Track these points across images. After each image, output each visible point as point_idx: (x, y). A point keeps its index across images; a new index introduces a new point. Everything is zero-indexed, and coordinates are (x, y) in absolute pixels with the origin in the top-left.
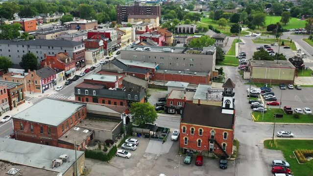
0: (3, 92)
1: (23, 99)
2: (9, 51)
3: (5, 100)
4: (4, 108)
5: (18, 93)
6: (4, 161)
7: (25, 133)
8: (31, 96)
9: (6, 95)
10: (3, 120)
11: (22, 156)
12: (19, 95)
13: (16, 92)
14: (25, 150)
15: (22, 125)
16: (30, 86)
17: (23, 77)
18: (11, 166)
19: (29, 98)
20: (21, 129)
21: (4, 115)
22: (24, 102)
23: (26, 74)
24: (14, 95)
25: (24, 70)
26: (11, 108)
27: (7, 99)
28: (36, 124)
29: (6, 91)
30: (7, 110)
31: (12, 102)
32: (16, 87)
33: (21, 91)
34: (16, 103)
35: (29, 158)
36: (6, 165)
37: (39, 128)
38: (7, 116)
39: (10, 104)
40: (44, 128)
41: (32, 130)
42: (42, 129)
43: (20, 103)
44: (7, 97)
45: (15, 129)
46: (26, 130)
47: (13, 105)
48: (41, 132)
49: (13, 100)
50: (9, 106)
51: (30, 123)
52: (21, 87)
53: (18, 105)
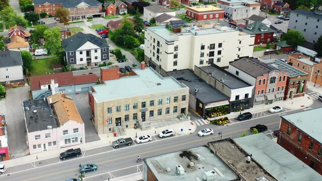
0: (282, 79)
1: (302, 92)
2: (306, 24)
3: (281, 88)
4: (278, 96)
5: (299, 83)
6: (257, 164)
7: (290, 139)
8: (315, 90)
9: (283, 84)
10: (273, 110)
11: (278, 167)
12: (299, 87)
13: (297, 82)
14: (284, 161)
15: (290, 129)
16: (316, 78)
17: (312, 63)
18: (263, 173)
19: (310, 91)
20: (288, 133)
21: (275, 104)
22: (303, 95)
23: (317, 59)
24: (293, 84)
25: (316, 53)
26: (285, 98)
27: (284, 88)
28: (306, 136)
29: (286, 78)
30: (280, 99)
31: (289, 92)
32: (299, 77)
33: (304, 83)
34: (293, 95)
35: (284, 173)
36: (258, 169)
37: (308, 142)
38: (278, 107)
39: (286, 93)
40: (314, 145)
41: (299, 140)
42: (312, 144)
43: (298, 96)
44: (284, 86)
45: (281, 130)
46: (293, 136)
47: (288, 96)
48: (310, 148)
49: (291, 90)
50: (283, 96)
51: (300, 131)
52: (305, 78)
53: (295, 97)
